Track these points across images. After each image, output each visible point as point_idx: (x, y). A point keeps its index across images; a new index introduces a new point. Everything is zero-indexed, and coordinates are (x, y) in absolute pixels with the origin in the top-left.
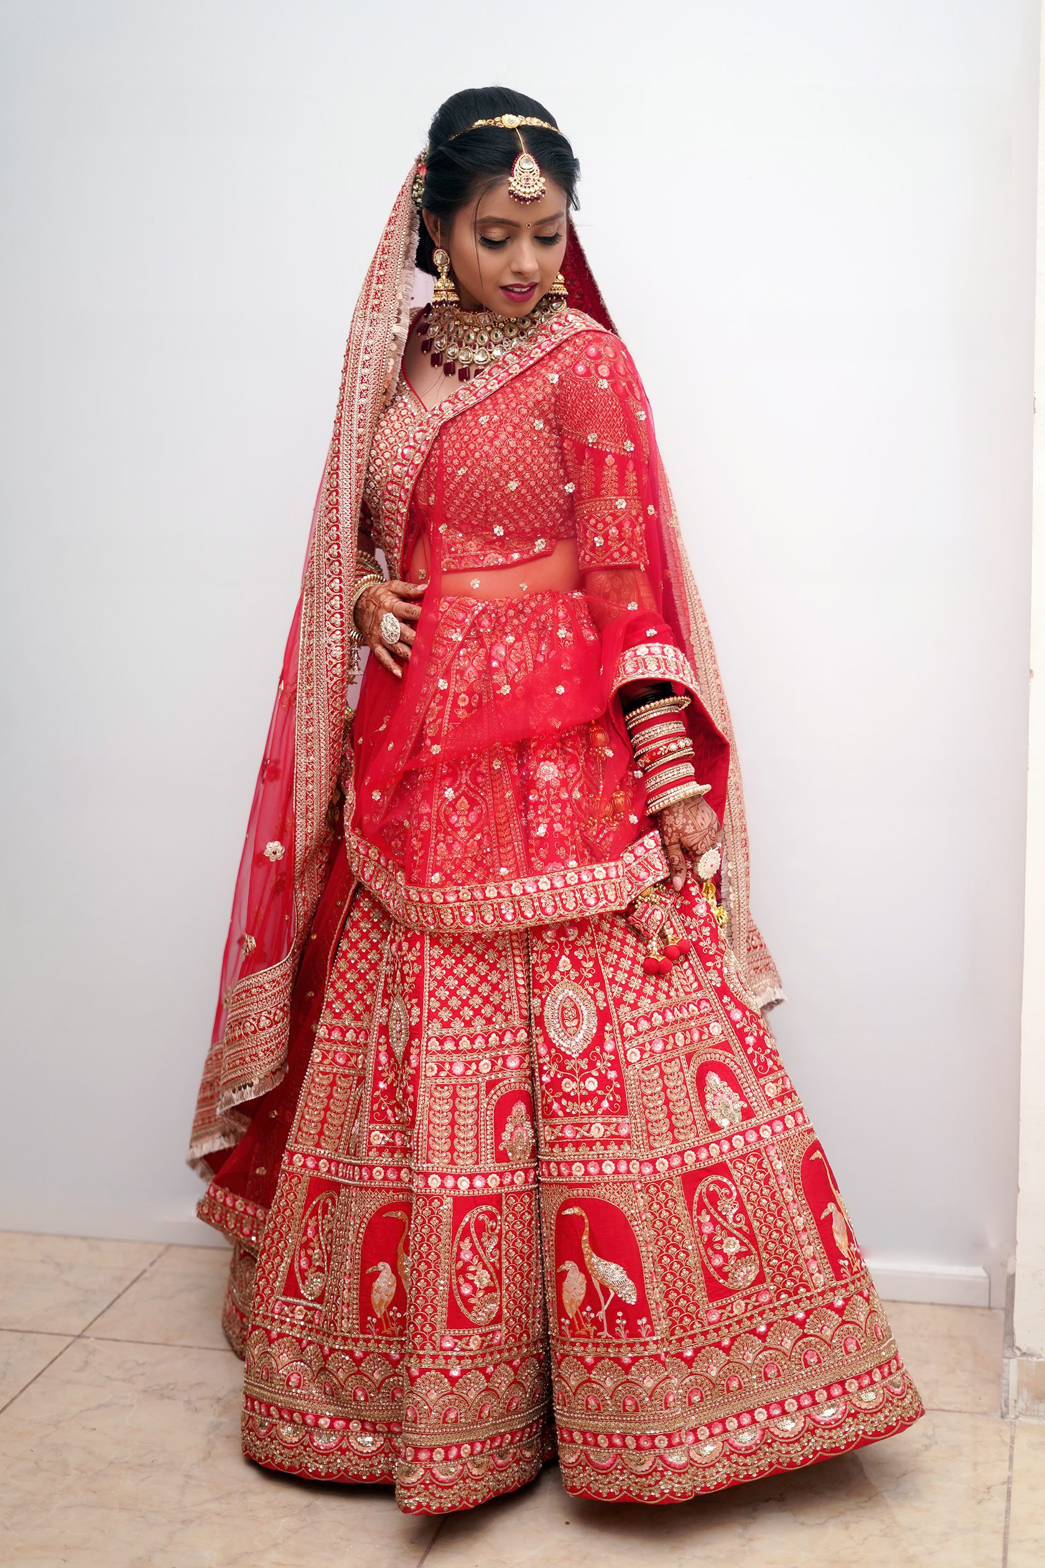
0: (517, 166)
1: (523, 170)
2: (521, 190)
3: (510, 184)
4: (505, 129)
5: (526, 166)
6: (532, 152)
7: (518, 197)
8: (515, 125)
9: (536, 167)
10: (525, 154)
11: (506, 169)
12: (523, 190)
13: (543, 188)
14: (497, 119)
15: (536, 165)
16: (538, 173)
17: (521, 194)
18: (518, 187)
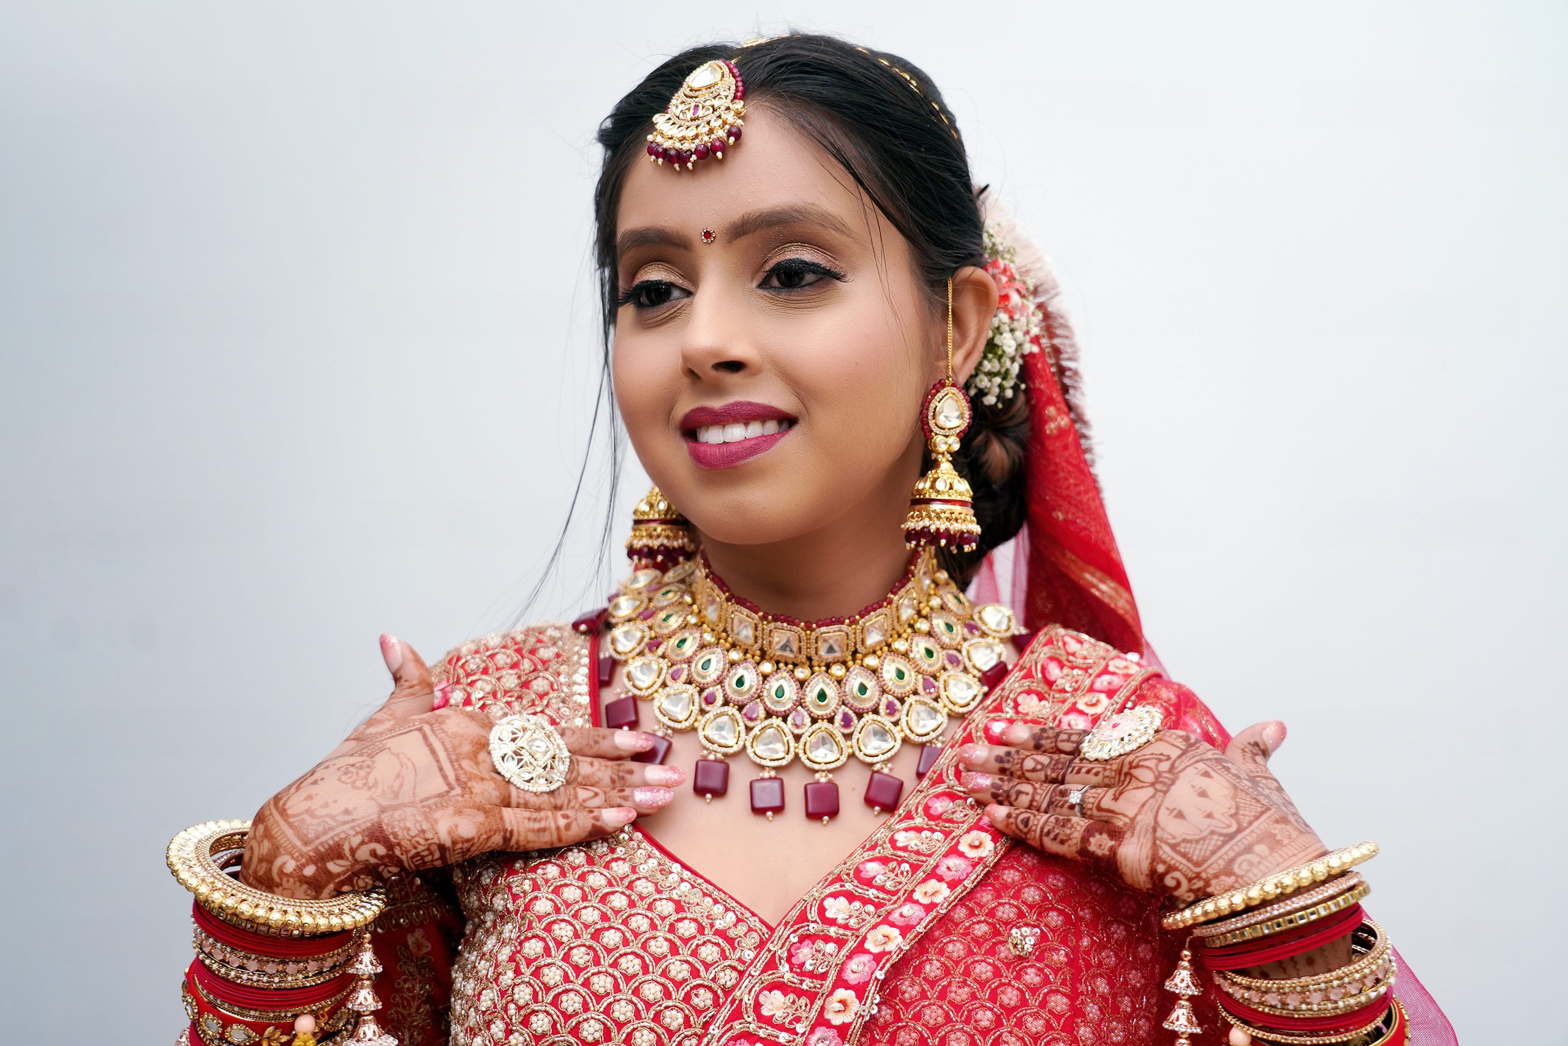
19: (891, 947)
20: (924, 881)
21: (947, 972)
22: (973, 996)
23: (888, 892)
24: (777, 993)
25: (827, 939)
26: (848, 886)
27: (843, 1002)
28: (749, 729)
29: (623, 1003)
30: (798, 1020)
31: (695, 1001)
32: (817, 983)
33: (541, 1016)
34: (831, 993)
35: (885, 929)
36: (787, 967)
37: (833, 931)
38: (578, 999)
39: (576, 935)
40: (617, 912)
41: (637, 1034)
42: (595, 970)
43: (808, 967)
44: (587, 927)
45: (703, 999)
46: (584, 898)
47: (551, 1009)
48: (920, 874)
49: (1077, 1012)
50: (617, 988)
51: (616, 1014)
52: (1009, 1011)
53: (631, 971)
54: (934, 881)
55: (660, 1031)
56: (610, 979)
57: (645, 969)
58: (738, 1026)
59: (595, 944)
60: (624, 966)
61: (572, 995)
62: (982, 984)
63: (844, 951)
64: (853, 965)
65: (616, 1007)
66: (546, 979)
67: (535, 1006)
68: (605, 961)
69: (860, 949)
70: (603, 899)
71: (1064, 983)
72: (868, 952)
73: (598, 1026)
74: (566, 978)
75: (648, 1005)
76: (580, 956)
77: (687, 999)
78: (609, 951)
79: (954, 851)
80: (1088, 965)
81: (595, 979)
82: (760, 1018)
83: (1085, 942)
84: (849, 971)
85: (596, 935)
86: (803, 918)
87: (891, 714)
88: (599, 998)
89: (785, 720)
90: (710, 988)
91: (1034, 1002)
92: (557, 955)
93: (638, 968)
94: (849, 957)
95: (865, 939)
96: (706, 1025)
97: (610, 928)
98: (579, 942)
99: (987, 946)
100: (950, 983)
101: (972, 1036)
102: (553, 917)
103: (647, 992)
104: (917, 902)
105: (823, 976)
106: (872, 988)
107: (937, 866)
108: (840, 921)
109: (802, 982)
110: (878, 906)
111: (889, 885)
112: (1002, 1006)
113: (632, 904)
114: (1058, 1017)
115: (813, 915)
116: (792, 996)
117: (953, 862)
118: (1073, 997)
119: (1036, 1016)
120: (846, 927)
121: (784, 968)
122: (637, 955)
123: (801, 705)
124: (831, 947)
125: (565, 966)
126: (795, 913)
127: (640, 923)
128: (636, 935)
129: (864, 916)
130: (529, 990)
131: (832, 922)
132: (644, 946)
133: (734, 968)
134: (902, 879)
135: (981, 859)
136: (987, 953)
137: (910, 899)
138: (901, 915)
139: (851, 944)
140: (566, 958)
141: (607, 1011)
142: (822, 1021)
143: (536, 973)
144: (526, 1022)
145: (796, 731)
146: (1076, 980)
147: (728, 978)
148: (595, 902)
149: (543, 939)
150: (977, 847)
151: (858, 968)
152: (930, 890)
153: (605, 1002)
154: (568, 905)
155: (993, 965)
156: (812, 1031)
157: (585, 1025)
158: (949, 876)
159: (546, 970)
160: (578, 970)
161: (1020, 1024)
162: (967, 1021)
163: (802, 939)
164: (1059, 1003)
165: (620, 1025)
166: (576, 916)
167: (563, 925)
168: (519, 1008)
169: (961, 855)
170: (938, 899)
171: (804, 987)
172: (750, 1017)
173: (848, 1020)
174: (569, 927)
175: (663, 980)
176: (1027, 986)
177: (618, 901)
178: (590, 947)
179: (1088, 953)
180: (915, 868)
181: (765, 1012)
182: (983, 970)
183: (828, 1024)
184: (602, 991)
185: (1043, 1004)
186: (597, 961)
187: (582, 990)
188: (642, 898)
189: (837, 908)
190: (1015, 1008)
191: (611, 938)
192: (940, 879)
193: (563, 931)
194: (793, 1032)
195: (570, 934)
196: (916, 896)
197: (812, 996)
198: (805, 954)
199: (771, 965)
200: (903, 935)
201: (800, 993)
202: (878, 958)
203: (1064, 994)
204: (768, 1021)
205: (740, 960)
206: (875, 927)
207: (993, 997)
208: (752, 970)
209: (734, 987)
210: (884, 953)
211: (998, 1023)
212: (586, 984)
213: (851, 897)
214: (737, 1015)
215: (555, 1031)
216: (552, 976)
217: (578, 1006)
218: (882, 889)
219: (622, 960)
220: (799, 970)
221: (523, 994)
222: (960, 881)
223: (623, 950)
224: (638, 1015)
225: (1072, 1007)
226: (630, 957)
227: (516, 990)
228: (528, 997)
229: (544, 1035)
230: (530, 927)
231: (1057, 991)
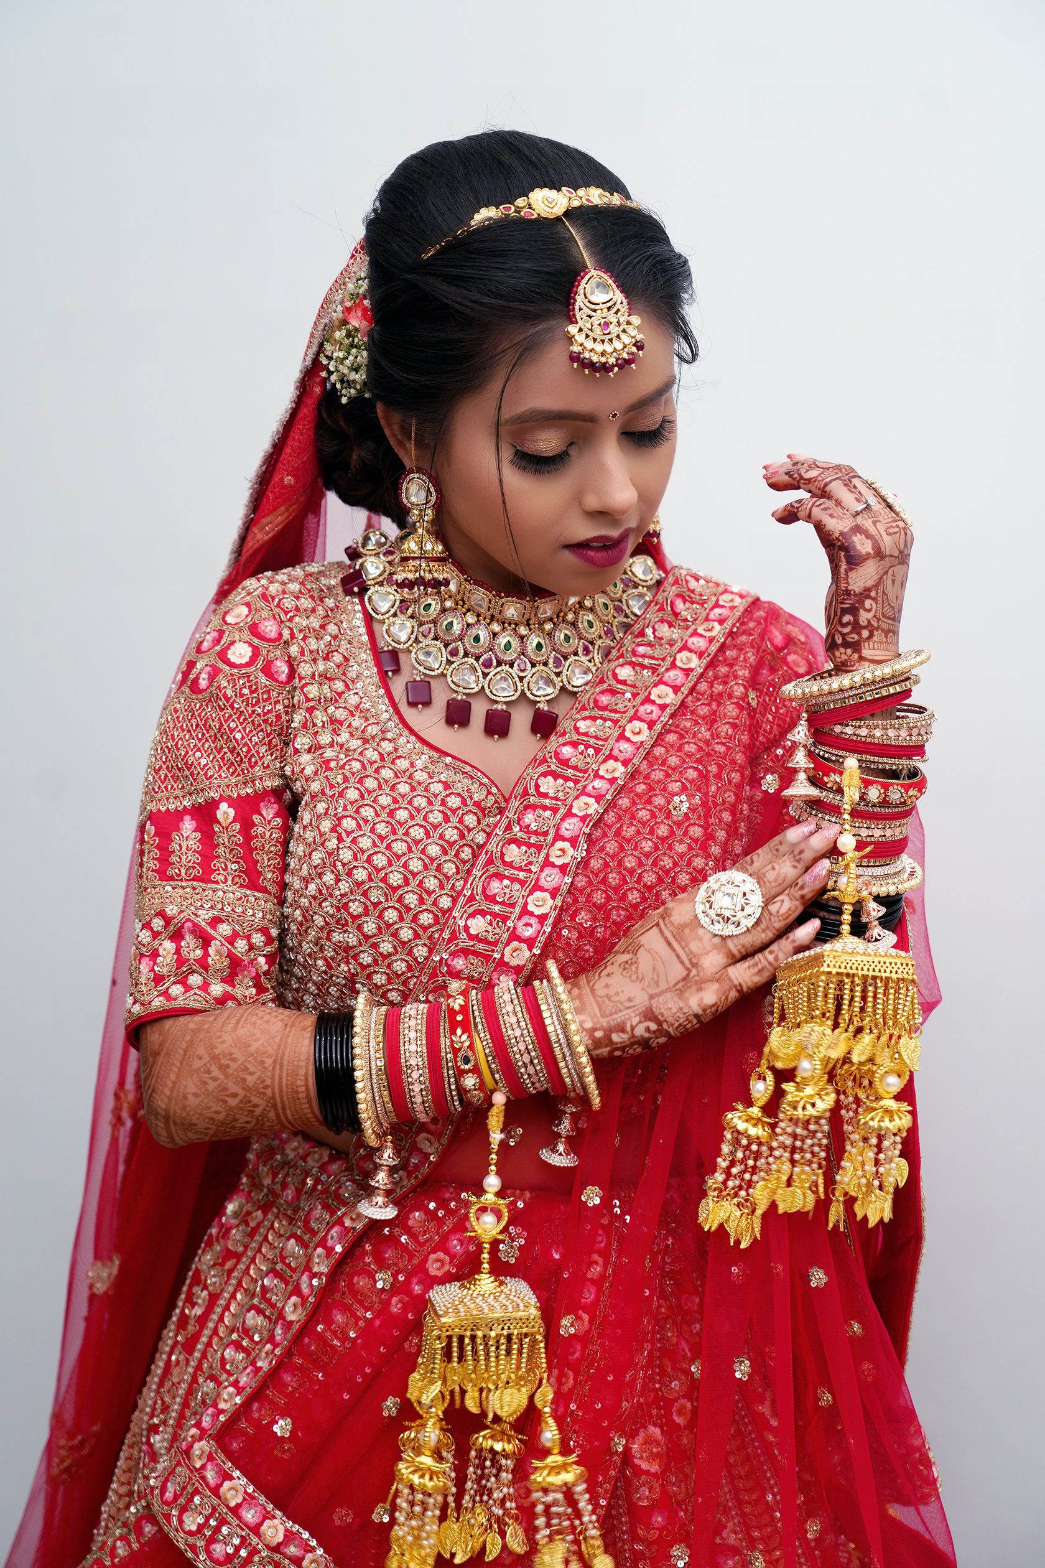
0: (580, 300)
1: (594, 307)
2: (595, 350)
3: (570, 339)
4: (541, 222)
5: (599, 297)
6: (607, 264)
7: (591, 365)
8: (559, 210)
9: (619, 296)
10: (593, 272)
11: (559, 307)
12: (599, 348)
13: (639, 337)
14: (521, 202)
15: (618, 292)
16: (624, 308)
17: (595, 359)
18: (589, 344)
19: (591, 811)
20: (605, 761)
21: (620, 818)
22: (639, 832)
23: (580, 771)
24: (513, 846)
25: (545, 808)
26: (553, 767)
27: (562, 850)
28: (485, 675)
29: (415, 860)
30: (531, 863)
31: (462, 855)
32: (542, 838)
33: (360, 870)
34: (553, 845)
35: (584, 799)
36: (518, 828)
37: (547, 802)
38: (384, 858)
39: (377, 815)
40: (403, 796)
41: (426, 880)
42: (393, 838)
43: (533, 827)
44: (383, 808)
45: (466, 853)
46: (380, 787)
47: (366, 865)
48: (601, 758)
49: (709, 837)
50: (410, 850)
51: (411, 868)
52: (663, 840)
53: (418, 838)
54: (612, 761)
55: (441, 877)
56: (404, 844)
57: (427, 834)
58: (492, 870)
59: (391, 820)
60: (413, 834)
61: (379, 855)
62: (644, 824)
63: (558, 816)
64: (565, 825)
65: (411, 863)
66: (361, 845)
67: (355, 864)
68: (401, 831)
69: (569, 814)
70: (393, 788)
71: (699, 818)
72: (575, 815)
73: (400, 876)
74: (374, 844)
75: (432, 860)
76: (382, 829)
77: (457, 855)
78: (401, 824)
79: (622, 737)
80: (716, 805)
81: (394, 845)
82: (504, 863)
83: (713, 788)
84: (563, 829)
85: (391, 814)
86: (525, 793)
87: (587, 655)
88: (399, 857)
89: (512, 666)
90: (470, 846)
91: (679, 833)
92: (367, 829)
93: (422, 835)
94: (563, 820)
95: (571, 806)
96: (469, 872)
97: (400, 808)
98: (379, 819)
99: (645, 798)
100: (622, 826)
101: (639, 858)
102: (360, 803)
103: (430, 852)
104: (602, 777)
105: (546, 834)
106: (582, 839)
107: (612, 750)
108: (551, 795)
109: (529, 838)
110: (576, 782)
111: (581, 765)
112: (658, 837)
113: (413, 789)
114: (696, 841)
115: (532, 791)
116: (524, 848)
117: (624, 746)
118: (706, 827)
119: (681, 842)
120: (556, 798)
121: (516, 829)
122: (421, 826)
123: (523, 654)
124: (548, 813)
125: (372, 836)
126: (520, 789)
127: (420, 802)
128: (418, 810)
129: (567, 790)
130: (350, 853)
131: (545, 795)
132: (425, 819)
133: (484, 831)
134: (588, 760)
135: (642, 742)
136: (645, 803)
137: (597, 775)
138: (593, 787)
139: (562, 811)
140: (373, 830)
141: (405, 866)
142: (547, 863)
143: (354, 841)
144: (349, 874)
145: (521, 674)
146: (707, 815)
147: (481, 838)
148: (388, 791)
149: (355, 819)
150: (639, 733)
151: (570, 827)
152: (611, 769)
153: (403, 860)
154: (369, 792)
155: (650, 811)
156: (542, 870)
157: (391, 875)
158: (621, 757)
159: (360, 839)
160: (382, 838)
161: (670, 848)
162: (635, 849)
163: (526, 807)
164: (697, 832)
165: (414, 875)
166: (374, 801)
167: (367, 808)
168: (344, 865)
169: (628, 740)
170: (617, 774)
171: (532, 841)
172: (499, 863)
173: (566, 861)
174: (372, 810)
175: (441, 842)
176: (674, 823)
177: (404, 788)
178: (388, 822)
179: (715, 796)
180: (597, 751)
181: (507, 859)
182: (644, 814)
183: (553, 865)
184: (400, 852)
185: (686, 834)
186: (394, 832)
187: (387, 852)
188: (420, 784)
189: (548, 785)
190: (667, 838)
191: (402, 815)
192: (616, 759)
193: (368, 812)
194: (530, 871)
195: (373, 814)
196: (601, 773)
197: (539, 848)
198: (529, 818)
199: (509, 827)
200: (598, 802)
201: (529, 845)
202: (583, 819)
203: (700, 826)
204: (510, 865)
205: (488, 825)
206: (577, 798)
207: (652, 832)
208: (497, 831)
209: (485, 844)
210: (587, 816)
211: (656, 848)
212: (389, 847)
213: (556, 776)
214: (490, 861)
215: (371, 880)
216: (365, 843)
217: (385, 863)
218: (575, 768)
219: (412, 830)
220: (526, 829)
221: (346, 855)
222: (630, 760)
223: (411, 823)
224: (426, 867)
225: (705, 834)
226: (417, 828)
227: (341, 852)
228: (350, 858)
229: (363, 883)
230: (345, 809)
231: (694, 824)
